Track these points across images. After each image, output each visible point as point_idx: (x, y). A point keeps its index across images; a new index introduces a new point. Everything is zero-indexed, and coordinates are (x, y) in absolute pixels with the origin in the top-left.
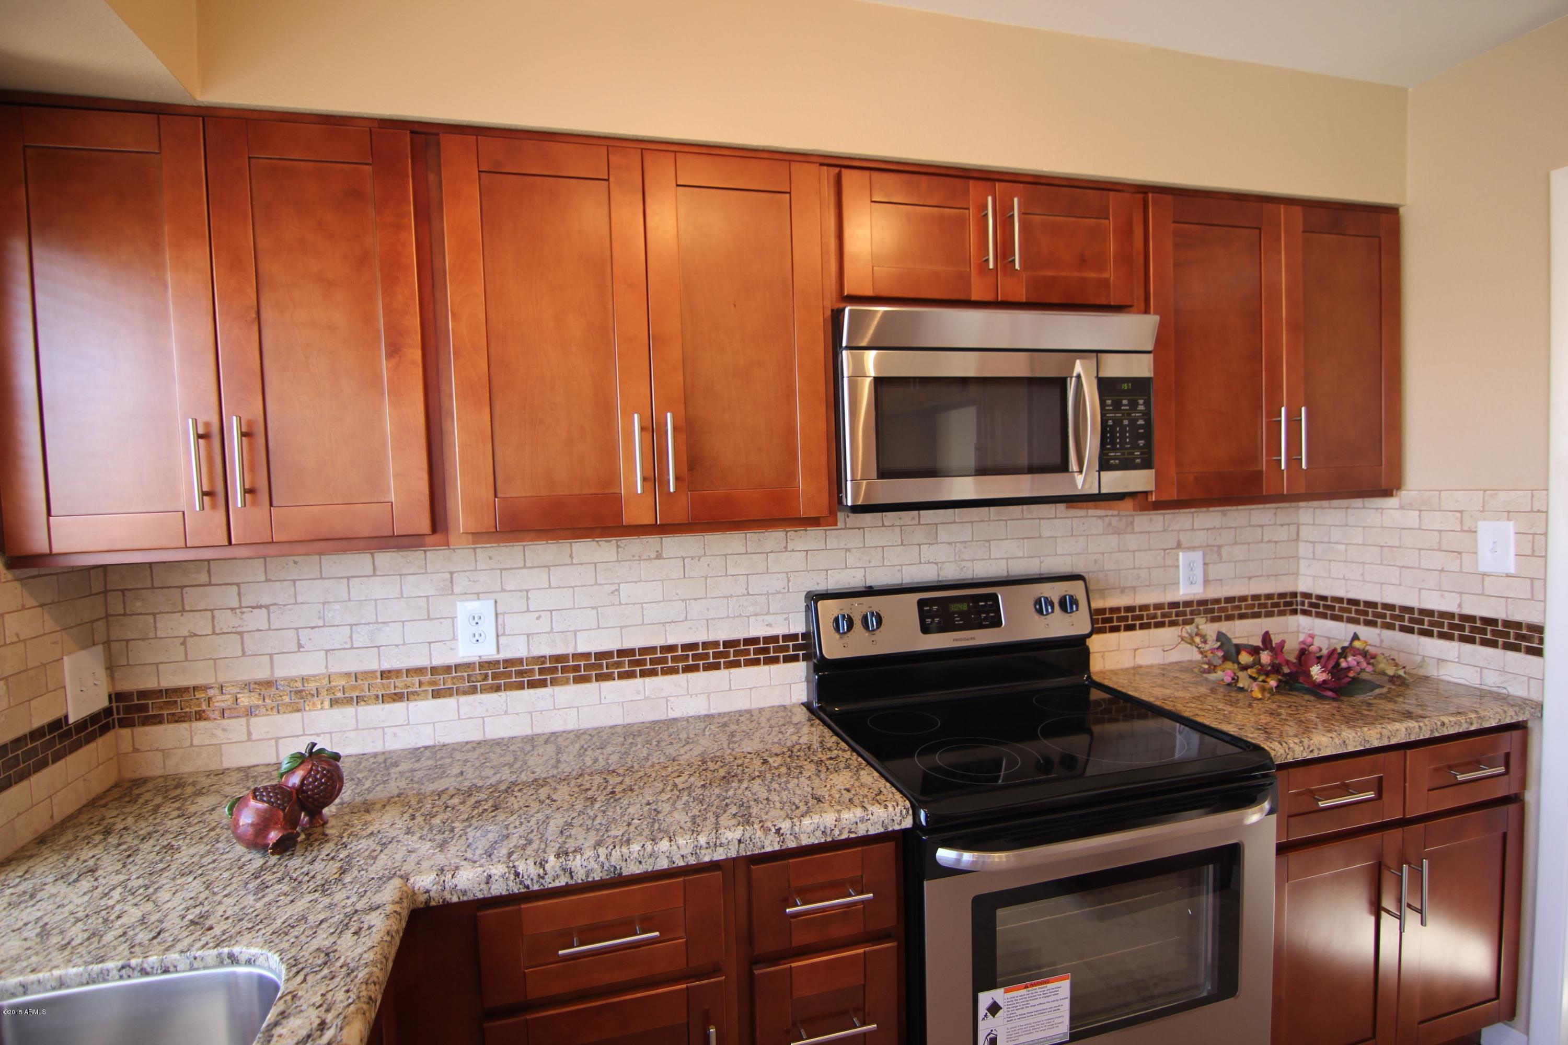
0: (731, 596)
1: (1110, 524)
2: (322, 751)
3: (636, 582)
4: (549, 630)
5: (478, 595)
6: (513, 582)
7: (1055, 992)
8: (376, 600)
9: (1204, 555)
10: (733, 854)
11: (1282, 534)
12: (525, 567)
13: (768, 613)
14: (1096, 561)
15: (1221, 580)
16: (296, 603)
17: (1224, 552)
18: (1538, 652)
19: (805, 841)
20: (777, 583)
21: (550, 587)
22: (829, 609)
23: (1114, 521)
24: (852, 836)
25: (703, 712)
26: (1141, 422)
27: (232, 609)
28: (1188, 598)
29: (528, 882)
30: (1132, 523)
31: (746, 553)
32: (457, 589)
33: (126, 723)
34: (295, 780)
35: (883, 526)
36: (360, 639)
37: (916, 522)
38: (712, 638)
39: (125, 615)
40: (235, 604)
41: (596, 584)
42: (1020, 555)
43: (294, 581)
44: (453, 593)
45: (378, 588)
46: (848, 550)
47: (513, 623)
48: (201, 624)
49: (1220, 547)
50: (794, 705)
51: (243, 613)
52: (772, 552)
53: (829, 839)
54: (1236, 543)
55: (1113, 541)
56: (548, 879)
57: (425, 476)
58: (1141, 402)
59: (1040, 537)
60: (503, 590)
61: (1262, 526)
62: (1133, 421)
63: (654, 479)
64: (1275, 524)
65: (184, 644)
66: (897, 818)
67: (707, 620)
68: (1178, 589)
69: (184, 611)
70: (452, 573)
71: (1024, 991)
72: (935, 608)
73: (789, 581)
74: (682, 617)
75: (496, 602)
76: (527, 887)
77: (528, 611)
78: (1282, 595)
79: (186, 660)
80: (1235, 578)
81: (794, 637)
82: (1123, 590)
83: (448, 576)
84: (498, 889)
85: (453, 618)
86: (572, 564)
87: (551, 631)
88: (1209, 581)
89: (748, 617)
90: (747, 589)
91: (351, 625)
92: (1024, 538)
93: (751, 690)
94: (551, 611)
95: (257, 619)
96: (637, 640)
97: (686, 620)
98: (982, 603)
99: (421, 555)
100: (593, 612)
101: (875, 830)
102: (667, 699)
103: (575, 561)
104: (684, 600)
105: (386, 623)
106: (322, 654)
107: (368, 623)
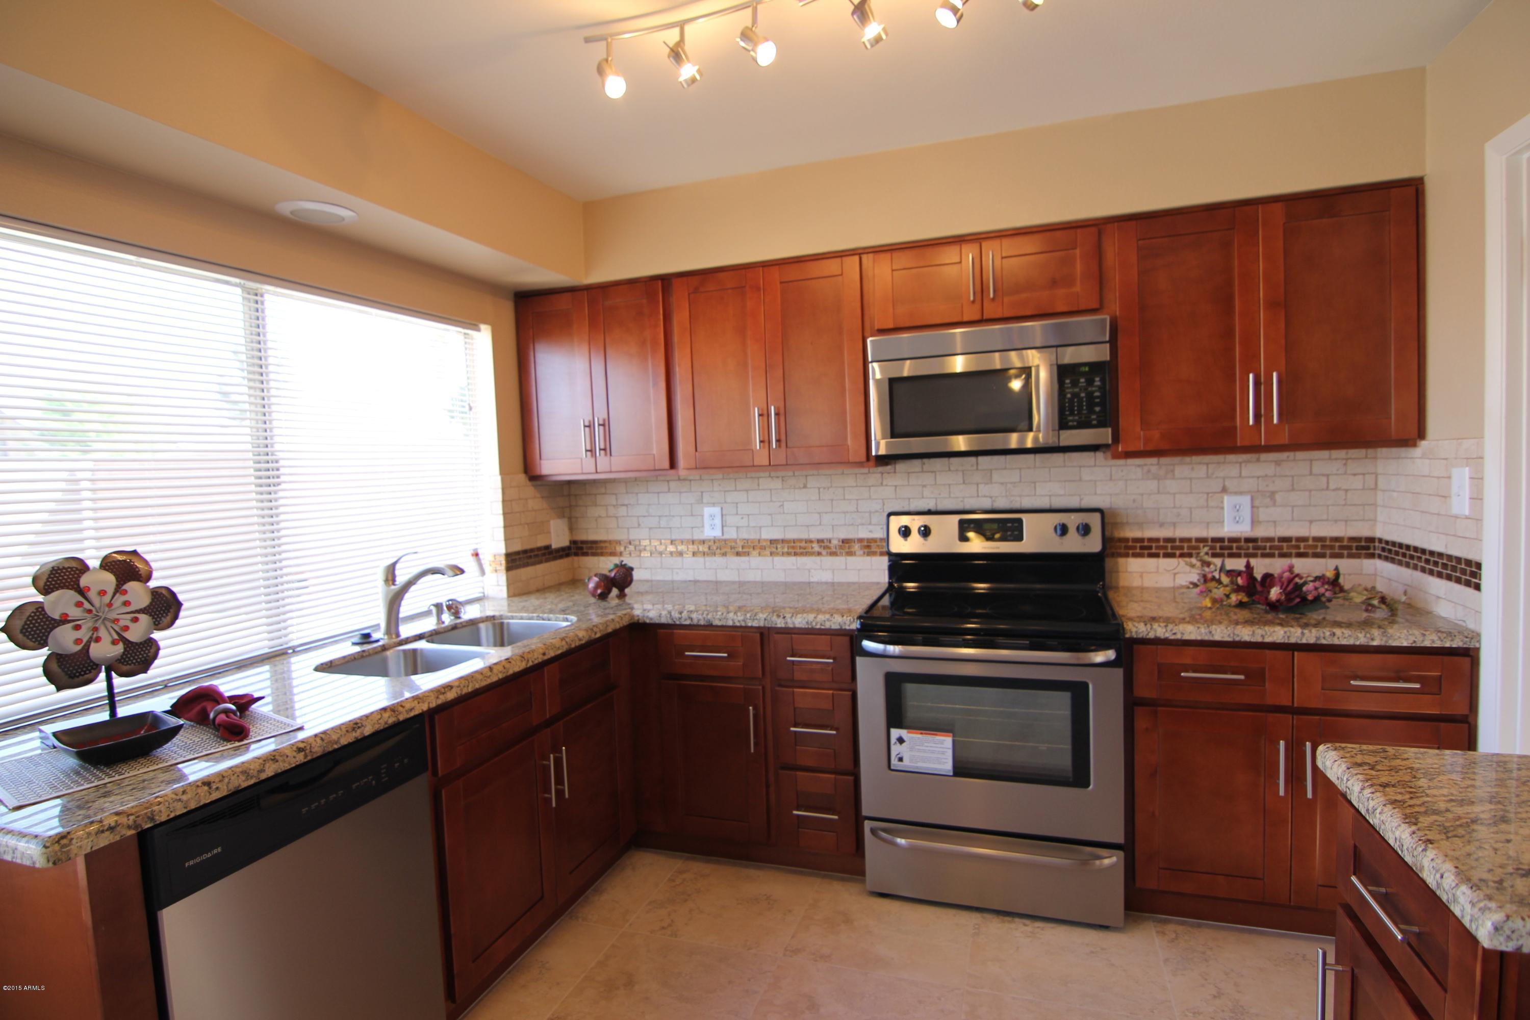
0: (847, 512)
1: (1149, 471)
2: (625, 565)
3: (792, 501)
4: (746, 525)
5: (713, 504)
6: (732, 497)
7: (942, 742)
9: (1252, 500)
10: (762, 624)
11: (1357, 482)
12: (736, 490)
13: (870, 524)
14: (1134, 501)
15: (1275, 522)
17: (1278, 497)
18: (1477, 587)
20: (876, 506)
21: (748, 502)
22: (897, 522)
23: (1154, 469)
25: (830, 580)
26: (1097, 394)
27: (614, 506)
28: (1234, 535)
30: (1173, 471)
31: (857, 486)
32: (705, 501)
33: (576, 554)
34: (613, 574)
35: (950, 470)
36: (663, 523)
37: (975, 467)
38: (834, 536)
39: (576, 506)
40: (614, 503)
41: (771, 501)
42: (1062, 492)
43: (637, 493)
44: (702, 503)
45: (671, 498)
46: (924, 486)
47: (730, 520)
48: (603, 512)
49: (1273, 492)
51: (617, 508)
52: (873, 486)
54: (1293, 490)
55: (1152, 485)
56: (683, 620)
57: (667, 442)
58: (1097, 379)
60: (725, 502)
61: (1328, 476)
62: (1090, 395)
63: (765, 441)
64: (1345, 473)
65: (596, 520)
67: (833, 526)
68: (1223, 526)
69: (596, 505)
70: (702, 492)
71: (920, 736)
72: (973, 525)
73: (884, 504)
74: (818, 523)
75: (722, 509)
76: (675, 621)
77: (737, 514)
80: (1293, 520)
82: (1162, 525)
83: (700, 494)
84: (663, 620)
85: (702, 516)
86: (759, 490)
87: (748, 526)
88: (1260, 522)
89: (858, 526)
90: (857, 508)
91: (660, 516)
92: (1065, 481)
93: (859, 570)
94: (748, 515)
95: (622, 511)
96: (791, 535)
97: (820, 524)
98: (1009, 525)
99: (688, 482)
100: (770, 517)
101: (835, 626)
102: (809, 571)
103: (761, 488)
104: (819, 513)
105: (673, 516)
106: (647, 529)
107: (666, 516)
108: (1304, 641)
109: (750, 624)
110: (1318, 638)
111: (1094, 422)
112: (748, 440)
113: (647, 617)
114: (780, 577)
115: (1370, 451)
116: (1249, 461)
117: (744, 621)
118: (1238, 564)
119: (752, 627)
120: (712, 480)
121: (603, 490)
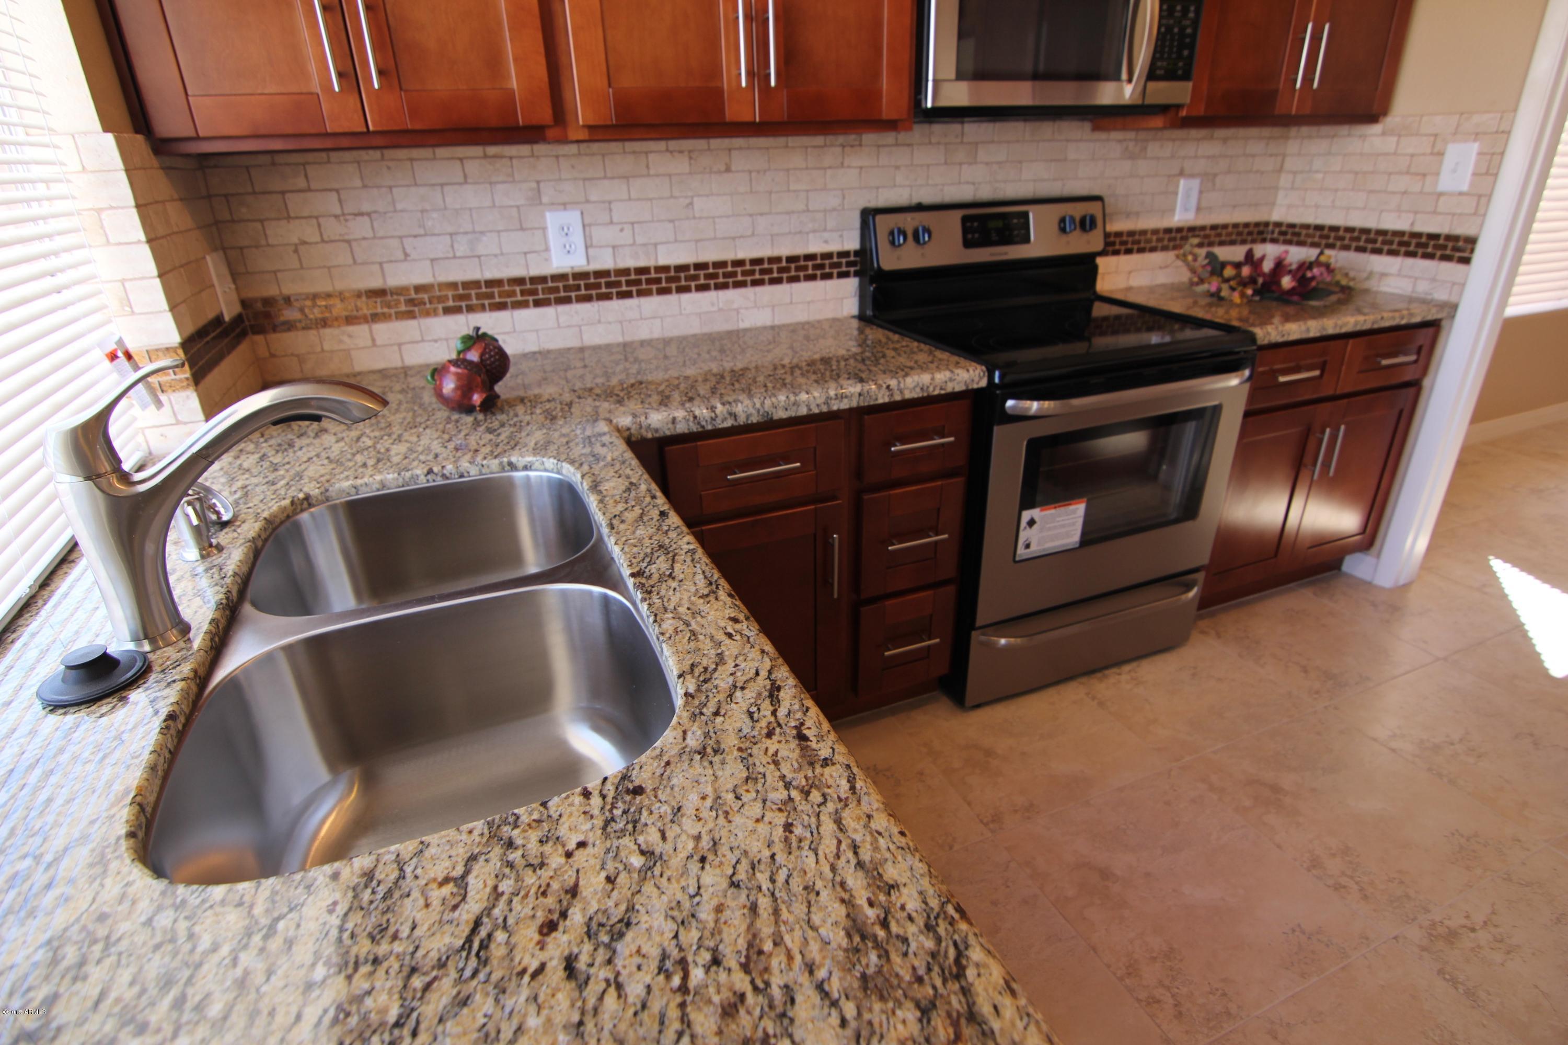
0: (793, 212)
1: (1127, 148)
2: (485, 335)
3: (707, 196)
4: (631, 242)
5: (565, 206)
6: (595, 194)
7: (1074, 512)
8: (470, 209)
9: (1202, 183)
10: (854, 404)
11: (1271, 164)
12: (605, 177)
13: (825, 230)
15: (1211, 208)
16: (395, 211)
17: (1218, 181)
18: (1468, 262)
19: (908, 395)
20: (833, 200)
21: (630, 199)
22: (885, 224)
23: (1131, 145)
25: (769, 323)
26: (1189, 30)
27: (336, 217)
28: (1181, 224)
29: (704, 423)
30: (1145, 149)
31: (807, 168)
32: (545, 200)
33: (259, 330)
34: (473, 354)
35: (930, 143)
36: (462, 248)
38: (775, 253)
39: (233, 221)
40: (338, 211)
41: (672, 197)
43: (390, 188)
44: (541, 203)
45: (470, 196)
46: (897, 168)
47: (598, 233)
48: (309, 232)
49: (1215, 175)
50: (846, 318)
51: (346, 220)
52: (830, 168)
54: (1230, 171)
56: (718, 421)
57: (543, 61)
59: (1065, 160)
60: (588, 201)
61: (1254, 154)
62: (1182, 29)
63: (758, 72)
64: (1266, 154)
65: (296, 251)
67: (772, 236)
68: (1174, 215)
69: (289, 218)
70: (538, 182)
71: (1053, 511)
72: (976, 224)
73: (844, 198)
74: (749, 233)
75: (582, 212)
76: (703, 427)
77: (612, 223)
78: (1257, 224)
79: (302, 268)
81: (845, 254)
82: (1128, 215)
83: (534, 185)
84: (681, 428)
85: (544, 229)
86: (648, 175)
87: (634, 244)
88: (1201, 208)
89: (807, 233)
90: (807, 205)
91: (451, 235)
92: (1052, 161)
93: (809, 303)
94: (633, 224)
95: (360, 228)
96: (710, 255)
97: (753, 234)
98: (1014, 220)
99: (506, 161)
100: (671, 225)
101: (959, 388)
102: (737, 311)
103: (652, 172)
104: (751, 215)
105: (482, 233)
106: (428, 262)
107: (466, 233)
109: (835, 408)
111: (1180, 72)
112: (714, 71)
113: (649, 427)
114: (694, 328)
116: (1203, 139)
117: (826, 403)
119: (839, 411)
120: (557, 157)
121: (301, 183)
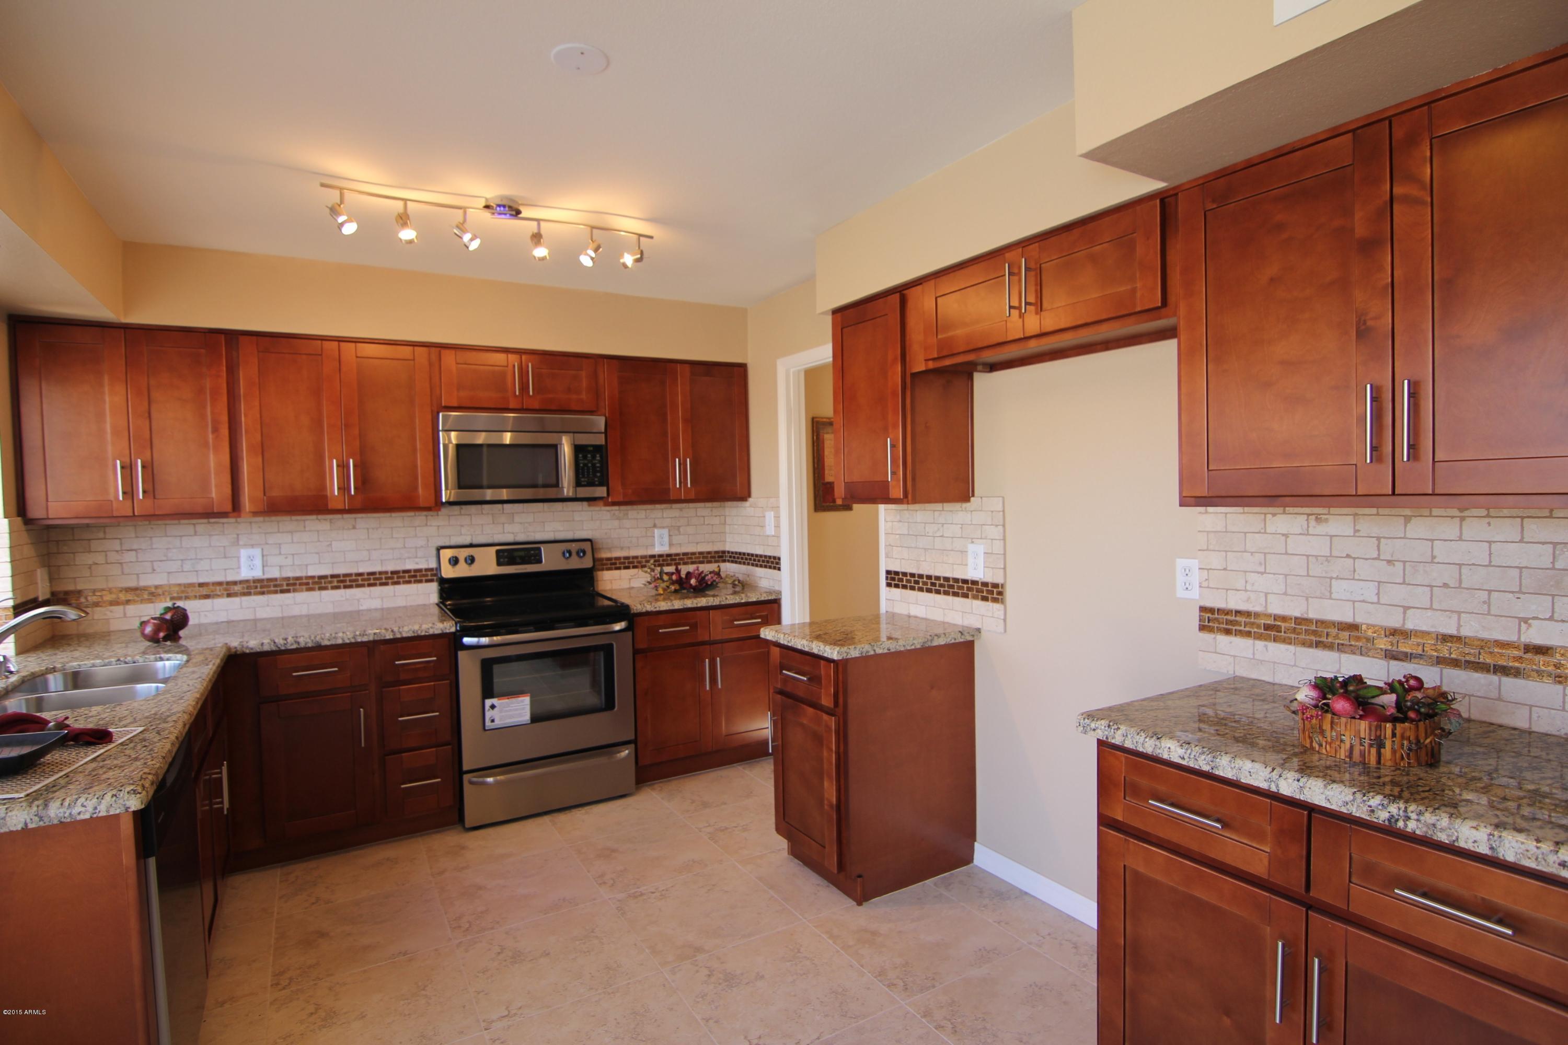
0: (395, 548)
1: (614, 514)
2: (178, 607)
3: (340, 541)
5: (252, 546)
6: (271, 540)
7: (522, 701)
8: (196, 548)
9: (669, 531)
10: (371, 638)
11: (716, 521)
12: (279, 532)
13: (416, 557)
14: (606, 534)
15: (680, 544)
16: (152, 549)
17: (681, 529)
18: (779, 569)
19: (405, 635)
20: (421, 542)
21: (293, 542)
22: (446, 554)
23: (617, 513)
24: (427, 634)
25: (379, 607)
26: (598, 465)
27: (117, 551)
28: (661, 553)
29: (280, 646)
30: (627, 514)
31: (404, 527)
32: (241, 543)
34: (168, 617)
35: (482, 514)
36: (187, 567)
37: (501, 512)
38: (384, 569)
39: (59, 553)
40: (118, 548)
41: (319, 541)
42: (562, 529)
43: (151, 537)
44: (238, 545)
45: (197, 542)
46: (462, 526)
47: (271, 560)
48: (100, 558)
49: (679, 527)
50: (431, 604)
51: (123, 553)
52: (419, 526)
53: (416, 635)
54: (688, 525)
55: (616, 523)
56: (288, 645)
57: (230, 486)
58: (598, 456)
59: (573, 520)
60: (266, 544)
61: (704, 517)
62: (594, 465)
63: (344, 488)
64: (712, 516)
65: (90, 568)
66: (448, 627)
68: (655, 548)
69: (90, 552)
70: (238, 535)
71: (507, 700)
72: (506, 554)
73: (428, 541)
74: (367, 559)
75: (262, 549)
76: (279, 648)
77: (280, 554)
78: (716, 552)
79: (91, 576)
80: (689, 543)
81: (432, 570)
82: (622, 548)
83: (235, 536)
84: (266, 648)
85: (239, 558)
86: (305, 531)
87: (293, 565)
88: (673, 544)
89: (405, 559)
90: (404, 545)
91: (182, 560)
92: (564, 521)
93: (406, 596)
94: (293, 555)
95: (130, 557)
96: (341, 570)
97: (369, 560)
98: (532, 552)
99: (221, 525)
100: (317, 556)
101: (437, 632)
102: (358, 600)
103: (307, 529)
104: (368, 550)
105: (201, 559)
106: (166, 574)
107: (191, 559)
108: (715, 604)
109: (359, 640)
110: (720, 602)
111: (597, 483)
112: (323, 487)
113: (247, 647)
114: (330, 609)
115: (722, 503)
116: (667, 509)
117: (354, 638)
118: (671, 569)
119: (362, 643)
120: (251, 523)
121: (101, 535)
